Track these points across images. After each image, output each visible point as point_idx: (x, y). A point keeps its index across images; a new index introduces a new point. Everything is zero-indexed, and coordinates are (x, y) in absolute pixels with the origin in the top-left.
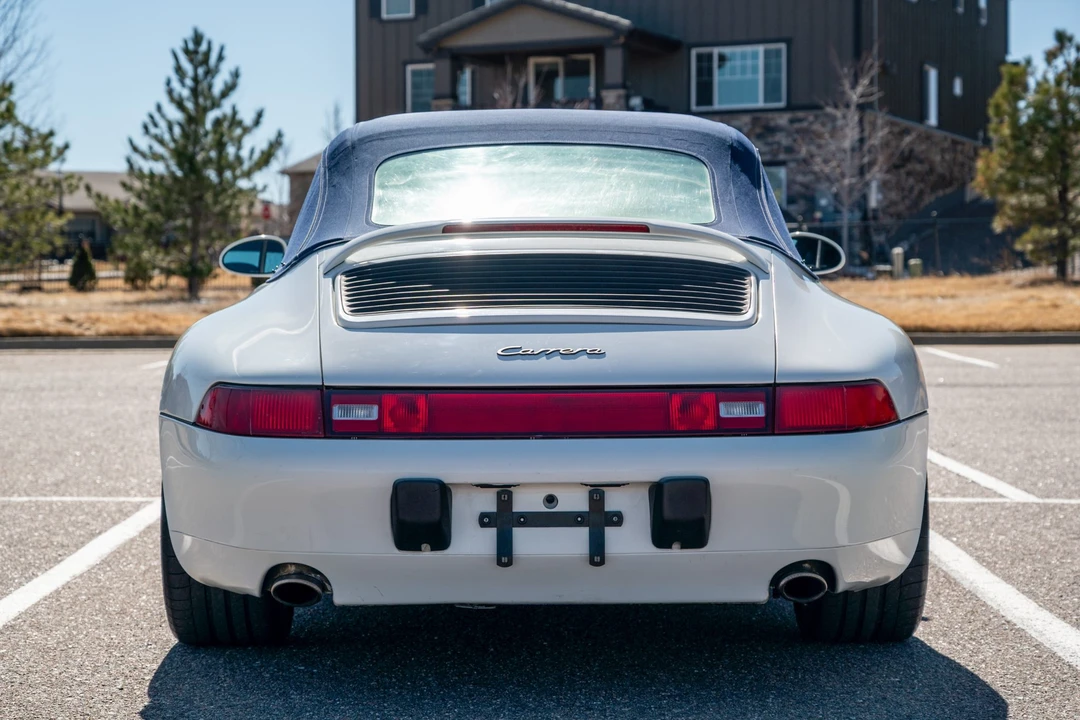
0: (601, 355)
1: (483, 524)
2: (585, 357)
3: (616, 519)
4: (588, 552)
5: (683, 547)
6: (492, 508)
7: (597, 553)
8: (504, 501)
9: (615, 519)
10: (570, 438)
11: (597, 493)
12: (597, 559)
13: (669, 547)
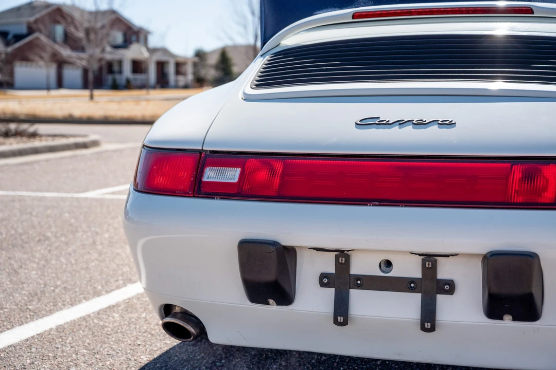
0: (451, 124)
1: (323, 285)
2: (435, 128)
3: (449, 287)
4: (419, 317)
5: (515, 319)
6: (331, 269)
7: (428, 320)
8: (342, 263)
9: (447, 287)
10: (405, 206)
11: (430, 261)
12: (428, 325)
13: (501, 318)
